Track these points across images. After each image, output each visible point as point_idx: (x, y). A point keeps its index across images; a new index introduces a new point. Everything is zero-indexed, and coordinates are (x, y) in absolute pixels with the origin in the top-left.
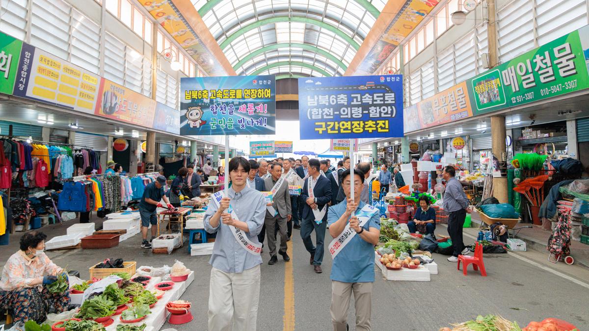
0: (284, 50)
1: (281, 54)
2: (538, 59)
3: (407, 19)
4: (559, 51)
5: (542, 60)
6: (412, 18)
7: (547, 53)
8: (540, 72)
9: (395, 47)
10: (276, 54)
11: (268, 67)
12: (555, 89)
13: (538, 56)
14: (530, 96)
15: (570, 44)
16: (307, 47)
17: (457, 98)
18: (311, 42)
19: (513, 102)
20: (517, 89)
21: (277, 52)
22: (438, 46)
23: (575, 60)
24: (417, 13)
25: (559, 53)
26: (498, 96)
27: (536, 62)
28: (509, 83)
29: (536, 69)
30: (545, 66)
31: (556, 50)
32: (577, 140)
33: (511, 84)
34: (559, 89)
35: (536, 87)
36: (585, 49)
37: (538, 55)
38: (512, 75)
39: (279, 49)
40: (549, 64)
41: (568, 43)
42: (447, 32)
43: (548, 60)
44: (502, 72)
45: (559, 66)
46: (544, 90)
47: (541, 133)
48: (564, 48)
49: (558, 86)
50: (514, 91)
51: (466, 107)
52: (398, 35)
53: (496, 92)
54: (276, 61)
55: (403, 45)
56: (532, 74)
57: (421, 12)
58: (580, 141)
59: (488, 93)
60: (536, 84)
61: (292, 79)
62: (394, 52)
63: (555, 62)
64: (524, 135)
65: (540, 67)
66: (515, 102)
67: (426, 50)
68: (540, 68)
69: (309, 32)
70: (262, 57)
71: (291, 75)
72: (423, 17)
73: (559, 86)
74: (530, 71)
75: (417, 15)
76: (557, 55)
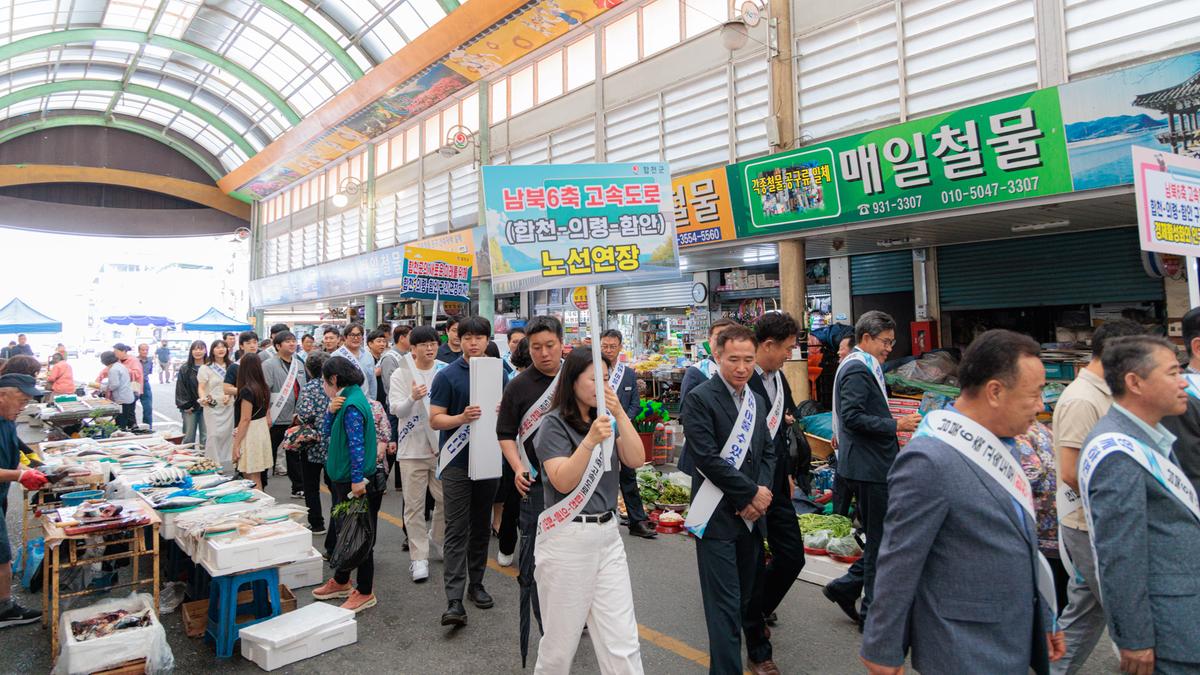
0: (111, 48)
1: (96, 58)
2: (946, 134)
3: (532, 26)
4: (1003, 122)
5: (954, 137)
6: (545, 25)
7: (970, 126)
8: (945, 159)
9: (466, 82)
10: (82, 56)
11: (52, 87)
12: (977, 192)
13: (945, 129)
14: (911, 202)
15: (1033, 113)
16: (186, 50)
17: (690, 201)
18: (204, 42)
19: (862, 213)
20: (878, 188)
21: (88, 51)
22: (606, 93)
23: (1040, 141)
24: (563, 16)
25: (1002, 126)
26: (819, 200)
27: (939, 140)
28: (856, 175)
29: (937, 153)
30: (962, 148)
31: (994, 121)
32: (851, 291)
33: (861, 178)
34: (990, 193)
35: (930, 187)
36: (1070, 123)
37: (947, 127)
38: (868, 160)
39: (99, 44)
40: (973, 144)
41: (1028, 110)
42: (639, 67)
43: (971, 137)
44: (841, 154)
45: (998, 150)
46: (951, 193)
47: (767, 279)
48: (1019, 117)
49: (988, 186)
50: (868, 190)
51: (718, 219)
52: (490, 58)
53: (814, 192)
54: (78, 74)
55: (488, 82)
56: (924, 161)
57: (573, 15)
58: (856, 293)
59: (791, 193)
60: (931, 181)
61: (108, 128)
62: (456, 95)
63: (990, 142)
64: (729, 282)
65: (948, 149)
66: (867, 212)
67: (566, 98)
68: (948, 151)
69: (205, 15)
70: (39, 58)
71: (110, 120)
72: (571, 27)
73: (992, 188)
74: (920, 153)
75: (561, 19)
76: (996, 128)
